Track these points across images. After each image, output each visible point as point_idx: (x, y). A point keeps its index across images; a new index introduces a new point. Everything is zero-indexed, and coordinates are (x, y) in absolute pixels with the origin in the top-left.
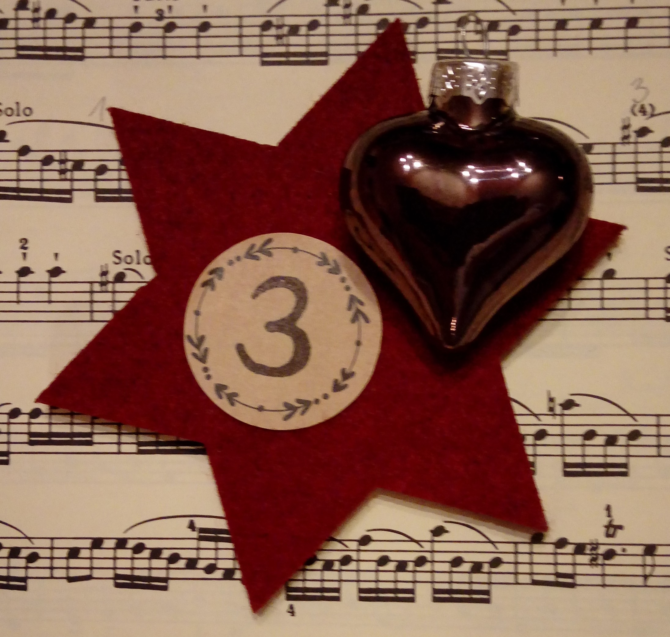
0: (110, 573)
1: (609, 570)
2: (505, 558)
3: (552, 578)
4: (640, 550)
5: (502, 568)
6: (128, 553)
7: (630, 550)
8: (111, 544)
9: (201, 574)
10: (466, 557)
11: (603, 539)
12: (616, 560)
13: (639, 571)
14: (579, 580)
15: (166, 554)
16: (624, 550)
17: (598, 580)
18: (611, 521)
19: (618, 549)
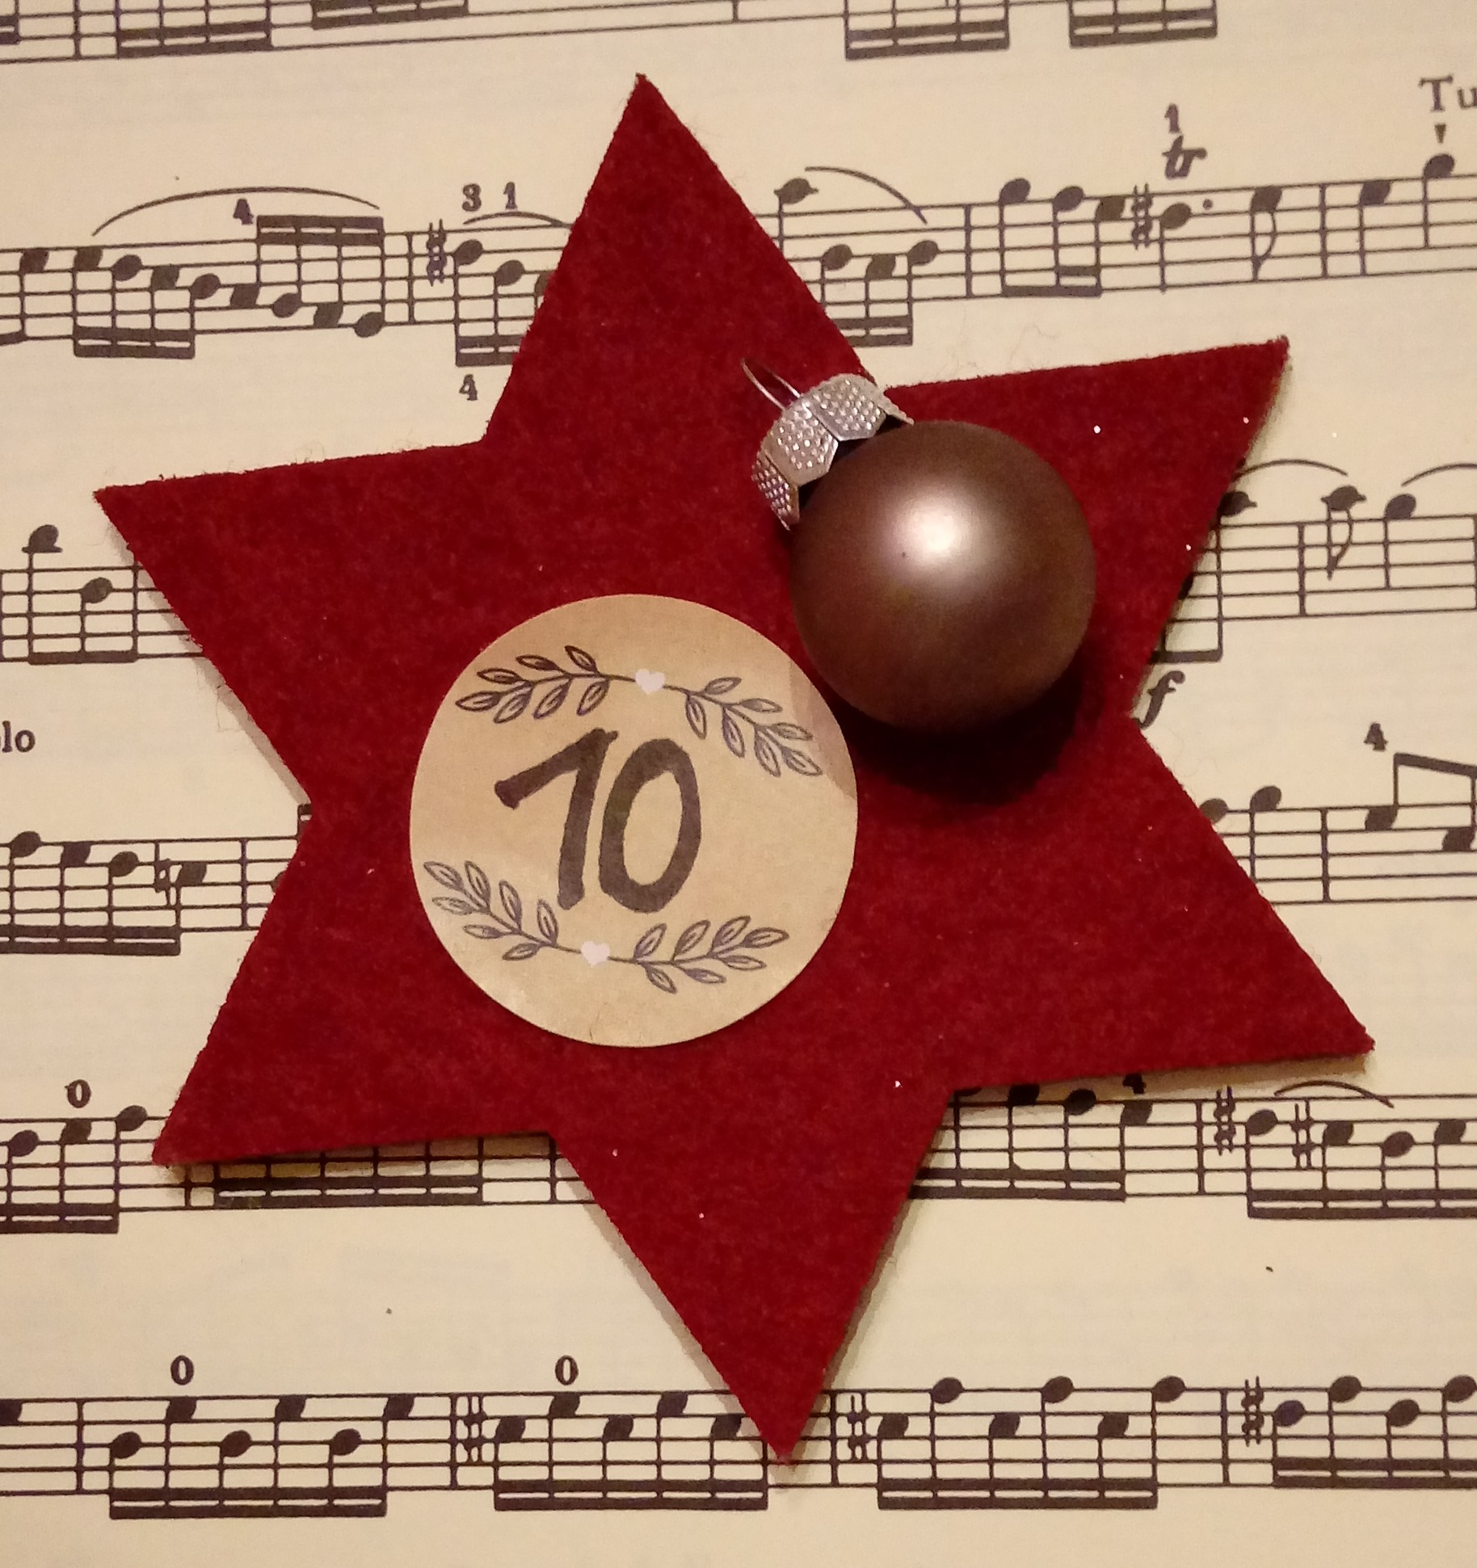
0: (65, 326)
1: (1173, 251)
2: (943, 241)
3: (1049, 279)
4: (1244, 201)
5: (938, 264)
6: (103, 280)
7: (1221, 202)
8: (66, 260)
9: (267, 318)
10: (857, 245)
11: (1159, 182)
12: (1191, 227)
13: (1243, 247)
14: (1108, 278)
15: (187, 277)
16: (1208, 204)
17: (1152, 276)
18: (1179, 141)
19: (1195, 204)
